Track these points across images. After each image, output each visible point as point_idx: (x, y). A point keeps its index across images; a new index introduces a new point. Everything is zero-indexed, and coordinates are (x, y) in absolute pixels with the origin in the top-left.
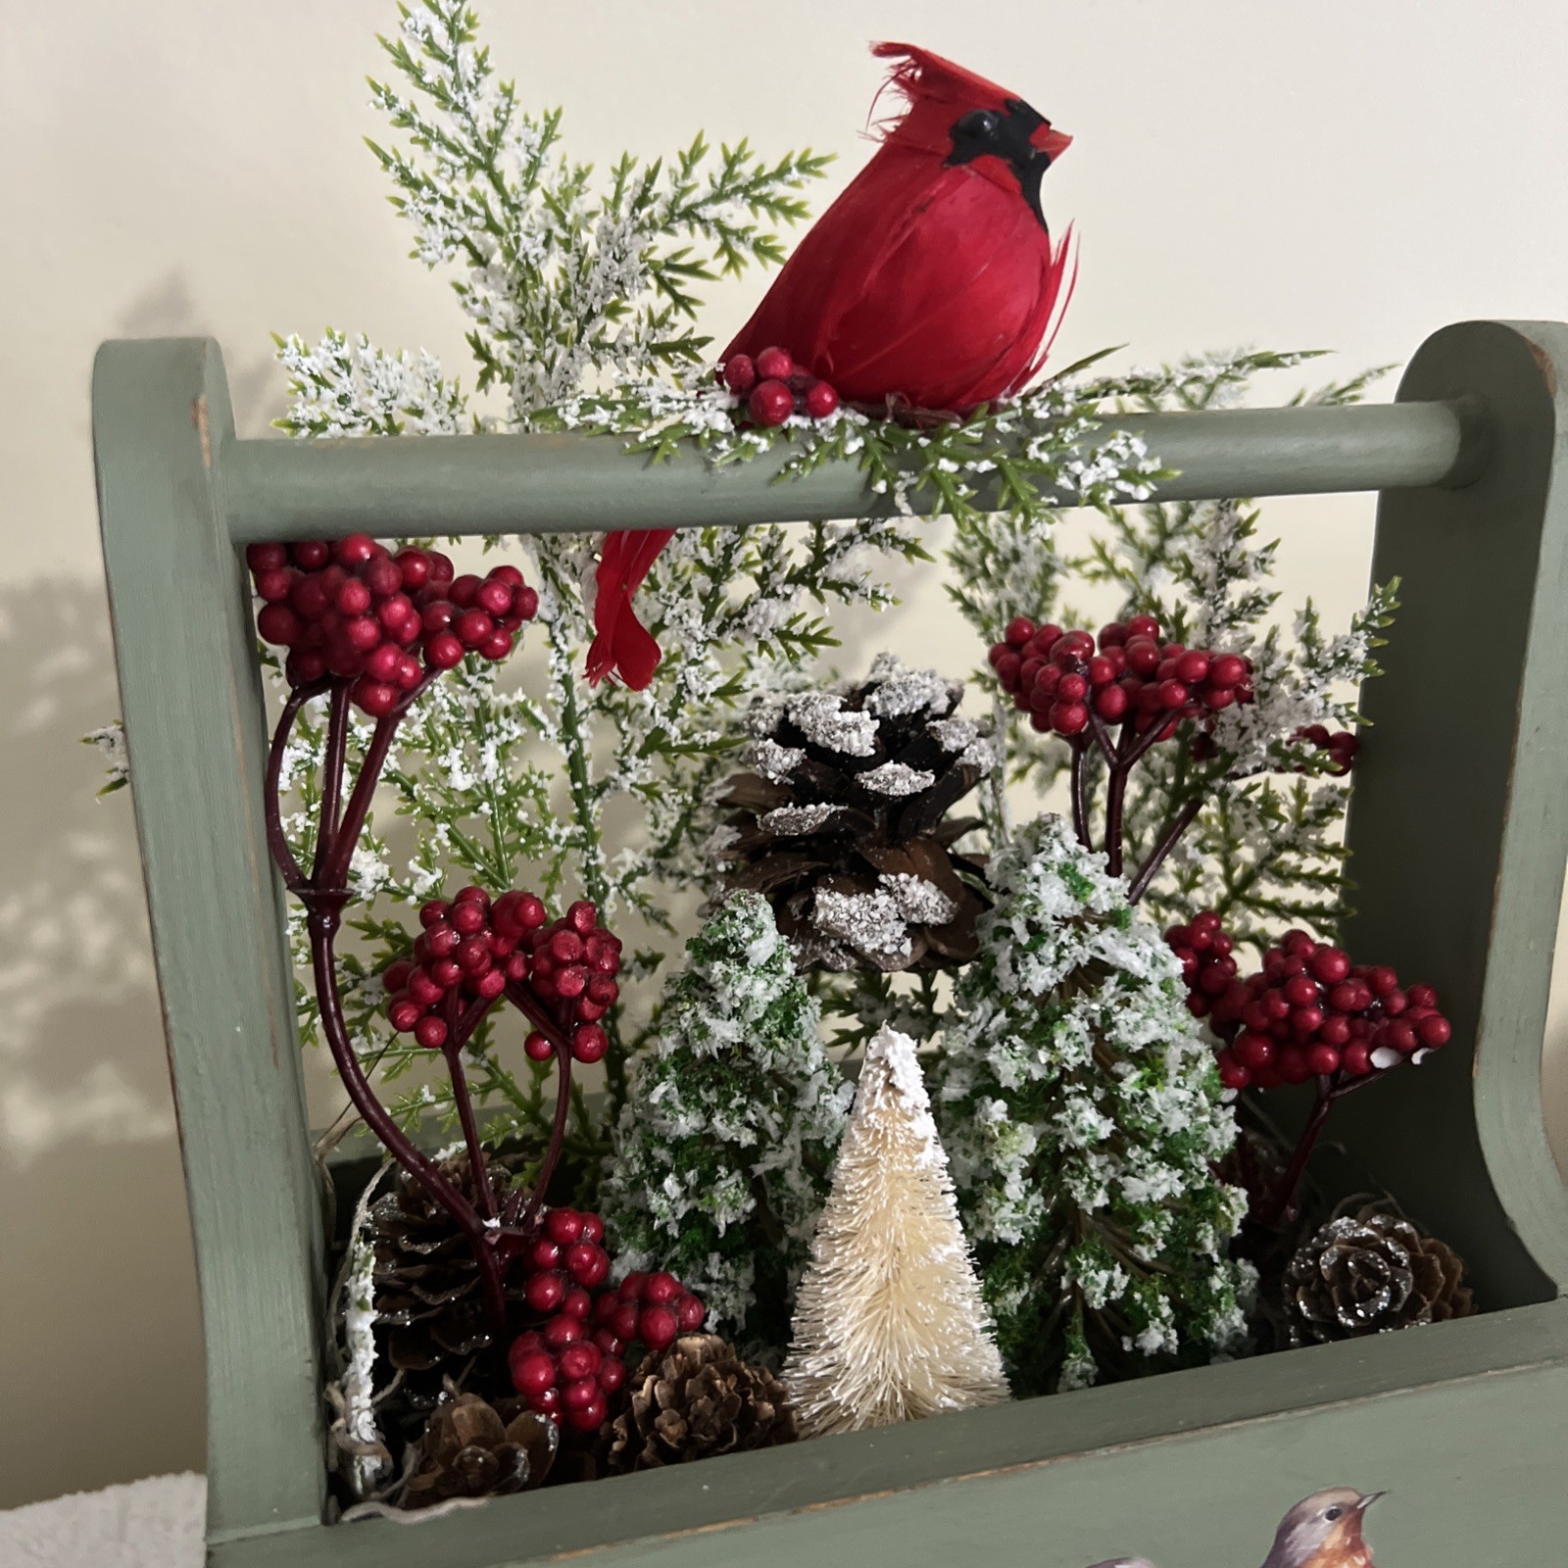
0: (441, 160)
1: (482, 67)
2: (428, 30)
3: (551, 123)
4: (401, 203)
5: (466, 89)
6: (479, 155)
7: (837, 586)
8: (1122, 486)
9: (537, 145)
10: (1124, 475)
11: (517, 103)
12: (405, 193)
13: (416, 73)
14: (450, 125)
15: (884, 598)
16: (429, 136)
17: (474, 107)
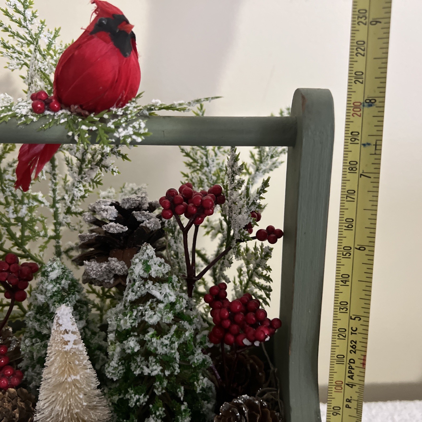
0: (19, 41)
1: (34, 16)
2: (15, 5)
3: (57, 32)
4: (2, 53)
5: (28, 21)
6: (31, 40)
7: (104, 166)
8: (134, 137)
9: (52, 38)
10: (135, 134)
11: (45, 26)
12: (4, 50)
13: (11, 17)
14: (22, 32)
15: (115, 171)
16: (14, 35)
17: (30, 27)
